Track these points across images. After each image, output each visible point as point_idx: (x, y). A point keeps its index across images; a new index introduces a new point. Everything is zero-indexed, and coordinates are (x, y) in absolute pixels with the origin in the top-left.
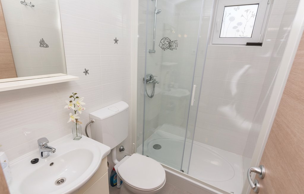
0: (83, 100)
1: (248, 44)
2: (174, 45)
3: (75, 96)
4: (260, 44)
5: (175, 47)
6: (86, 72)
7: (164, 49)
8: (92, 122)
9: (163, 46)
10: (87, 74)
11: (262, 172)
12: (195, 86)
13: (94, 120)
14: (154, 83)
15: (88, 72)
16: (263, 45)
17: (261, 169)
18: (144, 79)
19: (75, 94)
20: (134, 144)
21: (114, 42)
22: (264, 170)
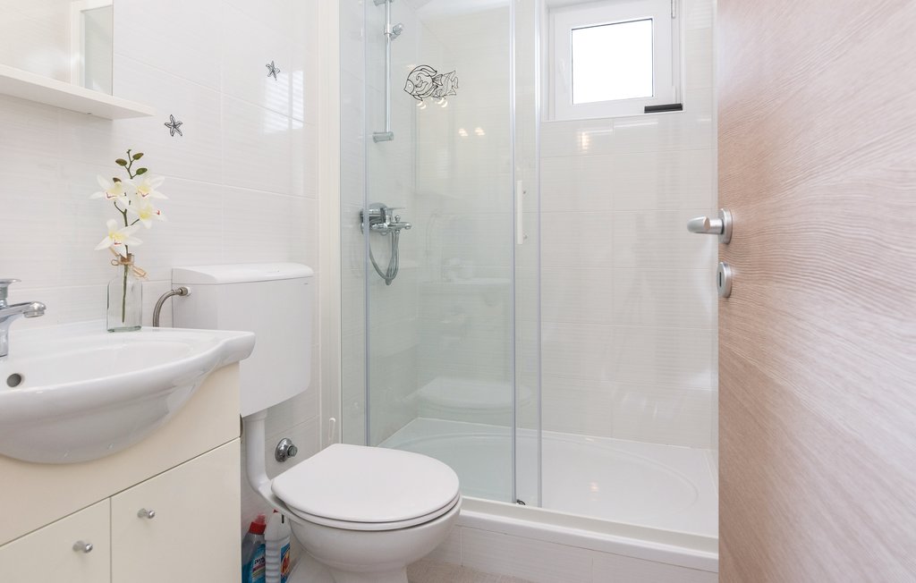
0: (160, 184)
1: (648, 110)
2: (447, 85)
3: (137, 165)
4: (678, 107)
5: (450, 87)
6: (175, 126)
7: (419, 97)
8: (181, 294)
9: (416, 89)
10: (176, 134)
11: (725, 225)
12: (519, 183)
13: (188, 288)
14: (395, 230)
15: (181, 128)
16: (684, 107)
17: (721, 217)
18: (361, 214)
19: (137, 157)
20: (333, 419)
21: (268, 71)
22: (728, 218)
